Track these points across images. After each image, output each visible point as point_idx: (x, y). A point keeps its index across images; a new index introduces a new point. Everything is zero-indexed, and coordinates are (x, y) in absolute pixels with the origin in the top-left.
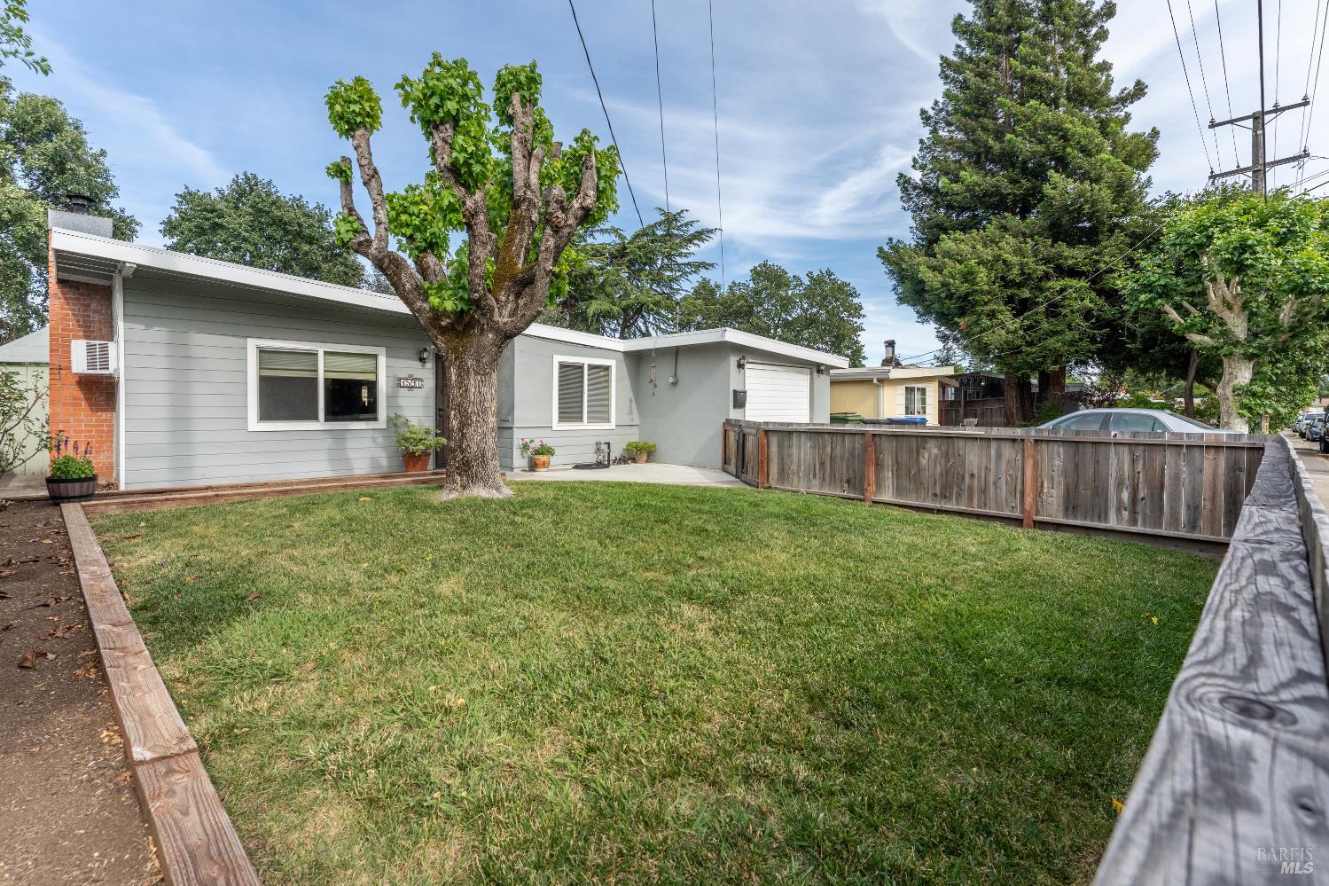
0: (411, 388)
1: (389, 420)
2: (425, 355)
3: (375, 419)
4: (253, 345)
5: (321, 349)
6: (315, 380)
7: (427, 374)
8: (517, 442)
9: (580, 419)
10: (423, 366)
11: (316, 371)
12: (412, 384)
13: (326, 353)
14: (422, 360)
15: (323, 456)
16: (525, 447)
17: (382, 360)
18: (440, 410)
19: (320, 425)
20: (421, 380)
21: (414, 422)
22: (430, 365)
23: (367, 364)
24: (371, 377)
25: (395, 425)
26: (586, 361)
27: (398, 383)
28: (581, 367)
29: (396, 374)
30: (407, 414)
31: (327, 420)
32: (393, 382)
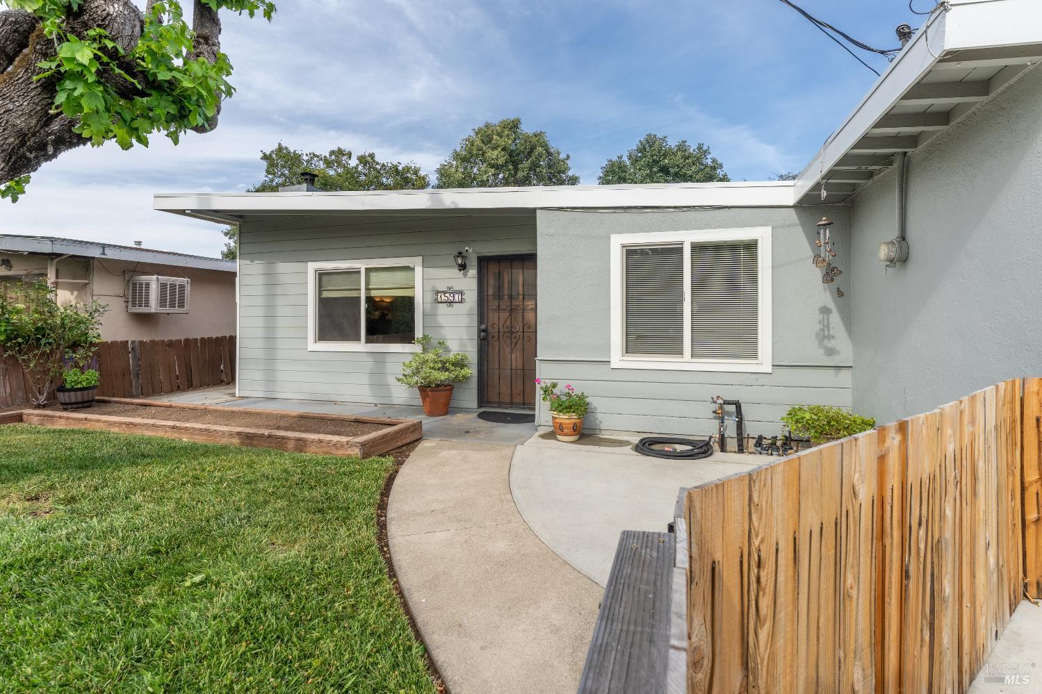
0: (448, 302)
2: (467, 261)
3: (413, 341)
4: (312, 267)
5: (361, 265)
6: (358, 299)
7: (468, 283)
9: (680, 352)
10: (465, 275)
11: (359, 289)
12: (451, 298)
13: (366, 270)
14: (463, 267)
15: (365, 379)
17: (419, 270)
18: (482, 330)
19: (361, 346)
20: (461, 293)
22: (473, 272)
24: (407, 293)
26: (687, 238)
27: (435, 298)
28: (677, 250)
29: (434, 287)
30: (448, 338)
31: (368, 341)
32: (430, 297)
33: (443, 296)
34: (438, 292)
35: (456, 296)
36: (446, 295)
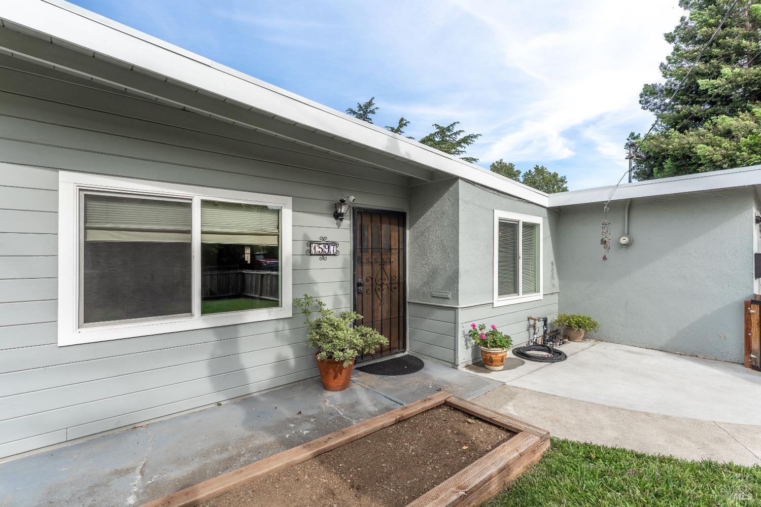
0: (323, 255)
1: (296, 303)
2: (343, 209)
3: (276, 304)
5: (196, 196)
6: (187, 247)
8: (464, 328)
10: (339, 225)
11: (189, 232)
12: (326, 249)
13: (205, 203)
14: (338, 216)
16: (473, 334)
17: (287, 215)
18: (360, 285)
19: (196, 321)
20: (335, 244)
21: (328, 305)
22: (347, 222)
23: (265, 222)
24: (271, 241)
25: (306, 312)
26: (521, 218)
27: (309, 248)
29: (305, 236)
30: (321, 295)
31: (204, 311)
32: (301, 248)
33: (317, 248)
34: (311, 243)
35: (332, 248)
36: (320, 246)
